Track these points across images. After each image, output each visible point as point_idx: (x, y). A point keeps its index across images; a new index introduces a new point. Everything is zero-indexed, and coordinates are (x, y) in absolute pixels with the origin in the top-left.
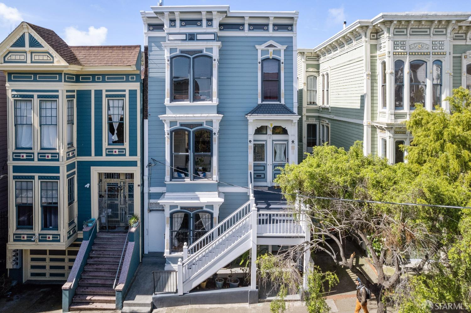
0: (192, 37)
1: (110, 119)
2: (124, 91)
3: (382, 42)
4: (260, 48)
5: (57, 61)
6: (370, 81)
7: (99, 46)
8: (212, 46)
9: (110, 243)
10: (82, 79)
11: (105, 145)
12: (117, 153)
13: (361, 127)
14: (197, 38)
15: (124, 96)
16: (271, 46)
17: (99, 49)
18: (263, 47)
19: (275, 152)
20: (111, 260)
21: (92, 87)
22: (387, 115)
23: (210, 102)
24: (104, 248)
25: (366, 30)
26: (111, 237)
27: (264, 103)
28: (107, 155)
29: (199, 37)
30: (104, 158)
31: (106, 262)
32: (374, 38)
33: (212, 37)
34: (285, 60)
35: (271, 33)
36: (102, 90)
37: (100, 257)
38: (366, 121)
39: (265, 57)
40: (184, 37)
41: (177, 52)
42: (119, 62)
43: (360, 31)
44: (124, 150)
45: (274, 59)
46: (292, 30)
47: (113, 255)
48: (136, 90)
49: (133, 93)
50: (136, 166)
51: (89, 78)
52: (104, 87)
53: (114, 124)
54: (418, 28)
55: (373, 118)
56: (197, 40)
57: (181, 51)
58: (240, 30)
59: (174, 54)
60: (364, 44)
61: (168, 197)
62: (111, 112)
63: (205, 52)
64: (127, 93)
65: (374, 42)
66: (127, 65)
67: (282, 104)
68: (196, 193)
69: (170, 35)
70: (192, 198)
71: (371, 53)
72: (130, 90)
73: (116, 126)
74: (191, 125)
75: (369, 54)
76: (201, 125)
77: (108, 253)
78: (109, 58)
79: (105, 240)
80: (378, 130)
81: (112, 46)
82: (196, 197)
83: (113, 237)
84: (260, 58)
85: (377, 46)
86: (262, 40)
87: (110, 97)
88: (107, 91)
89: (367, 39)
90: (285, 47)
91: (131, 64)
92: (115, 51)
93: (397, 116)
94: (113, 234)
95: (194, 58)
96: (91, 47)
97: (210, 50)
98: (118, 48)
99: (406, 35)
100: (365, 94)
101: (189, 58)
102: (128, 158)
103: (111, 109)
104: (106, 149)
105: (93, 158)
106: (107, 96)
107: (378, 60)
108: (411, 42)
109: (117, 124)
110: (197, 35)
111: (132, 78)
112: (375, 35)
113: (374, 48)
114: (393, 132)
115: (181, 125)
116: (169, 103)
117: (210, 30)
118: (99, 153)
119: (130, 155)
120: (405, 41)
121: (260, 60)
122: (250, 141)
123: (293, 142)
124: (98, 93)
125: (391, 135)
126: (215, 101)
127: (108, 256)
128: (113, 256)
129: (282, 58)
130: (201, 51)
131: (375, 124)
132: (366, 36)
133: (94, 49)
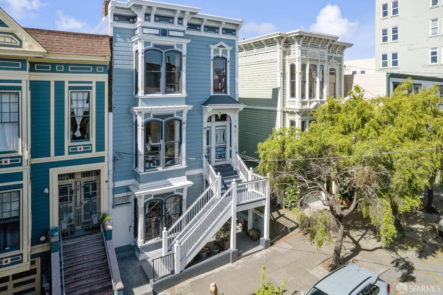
0: (164, 33)
1: (73, 113)
2: (91, 82)
3: (291, 50)
4: (213, 47)
5: (29, 46)
6: (282, 78)
7: (61, 32)
8: (182, 43)
9: (80, 248)
10: (38, 67)
11: (67, 142)
12: (82, 150)
13: (274, 113)
14: (169, 34)
15: (90, 88)
16: (221, 46)
17: (61, 35)
18: (215, 47)
19: (217, 137)
20: (89, 265)
21: (52, 78)
22: (297, 103)
23: (180, 94)
24: (73, 255)
25: (281, 40)
26: (76, 242)
27: (215, 94)
28: (70, 153)
29: (171, 33)
30: (66, 157)
31: (84, 268)
32: (285, 46)
33: (182, 34)
34: (230, 59)
35: (220, 35)
36: (64, 82)
37: (72, 266)
38: (279, 108)
39: (216, 55)
40: (157, 32)
41: (150, 45)
42: (91, 52)
43: (277, 40)
44: (90, 147)
45: (222, 57)
46: (235, 35)
47: (88, 259)
48: (104, 82)
49: (99, 85)
50: (104, 161)
51: (48, 68)
52: (66, 78)
53: (77, 118)
54: (313, 43)
55: (284, 105)
56: (169, 36)
57: (154, 45)
58: (197, 30)
59: (148, 47)
60: (279, 50)
61: (143, 188)
62: (75, 105)
63: (176, 48)
64: (94, 85)
65: (285, 49)
66: (102, 55)
67: (228, 96)
68: (168, 179)
69: (144, 29)
70: (165, 185)
71: (283, 57)
72: (97, 82)
73: (79, 121)
74: (163, 116)
75: (282, 58)
76: (172, 115)
77: (82, 260)
78: (77, 46)
79: (72, 247)
80: (287, 115)
81: (77, 33)
82: (168, 183)
83: (79, 241)
84: (212, 56)
85: (287, 52)
86: (215, 41)
87: (74, 89)
88: (70, 82)
89: (281, 47)
90: (231, 48)
91: (105, 55)
92: (81, 39)
93: (304, 103)
94: (78, 239)
95: (166, 53)
96: (50, 32)
97: (180, 46)
98: (84, 36)
99: (307, 46)
100: (280, 87)
101: (162, 52)
102: (94, 154)
103: (74, 102)
104: (69, 147)
105: (53, 158)
106: (70, 88)
107: (287, 63)
108: (310, 52)
109: (81, 119)
110: (170, 31)
111: (100, 69)
112: (286, 44)
113: (285, 53)
114: (301, 115)
115: (154, 116)
116: (144, 96)
117: (180, 28)
118: (60, 151)
119: (97, 151)
120: (306, 51)
121: (212, 58)
122: (205, 128)
123: (235, 126)
124: (60, 85)
125: (300, 117)
126: (184, 94)
127: (82, 262)
128: (88, 261)
129: (228, 57)
130: (172, 47)
131: (285, 110)
132: (280, 44)
133: (53, 34)
